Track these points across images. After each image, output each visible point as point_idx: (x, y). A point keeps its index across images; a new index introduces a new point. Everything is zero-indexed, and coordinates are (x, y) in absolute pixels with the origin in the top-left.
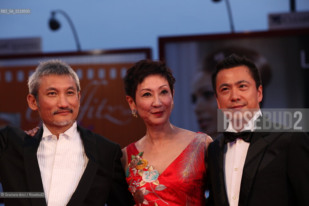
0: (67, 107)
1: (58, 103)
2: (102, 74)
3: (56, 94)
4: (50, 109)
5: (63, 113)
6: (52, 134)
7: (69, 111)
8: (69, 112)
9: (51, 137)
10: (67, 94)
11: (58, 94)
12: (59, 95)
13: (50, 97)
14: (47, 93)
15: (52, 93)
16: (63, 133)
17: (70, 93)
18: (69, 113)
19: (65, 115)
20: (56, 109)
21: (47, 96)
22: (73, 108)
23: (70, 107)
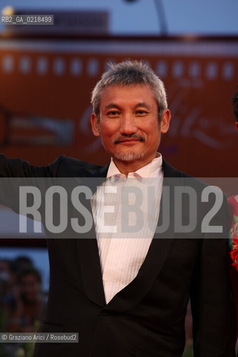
0: (133, 133)
1: (120, 128)
2: (195, 70)
3: (119, 113)
4: (110, 135)
5: (127, 142)
6: (119, 173)
7: (137, 138)
8: (137, 140)
9: (119, 177)
10: (136, 113)
11: (121, 113)
12: (123, 116)
13: (110, 118)
14: (107, 112)
15: (114, 113)
16: (134, 172)
17: (141, 112)
18: (138, 142)
19: (131, 145)
20: (117, 136)
21: (107, 117)
22: (145, 136)
23: (139, 133)
